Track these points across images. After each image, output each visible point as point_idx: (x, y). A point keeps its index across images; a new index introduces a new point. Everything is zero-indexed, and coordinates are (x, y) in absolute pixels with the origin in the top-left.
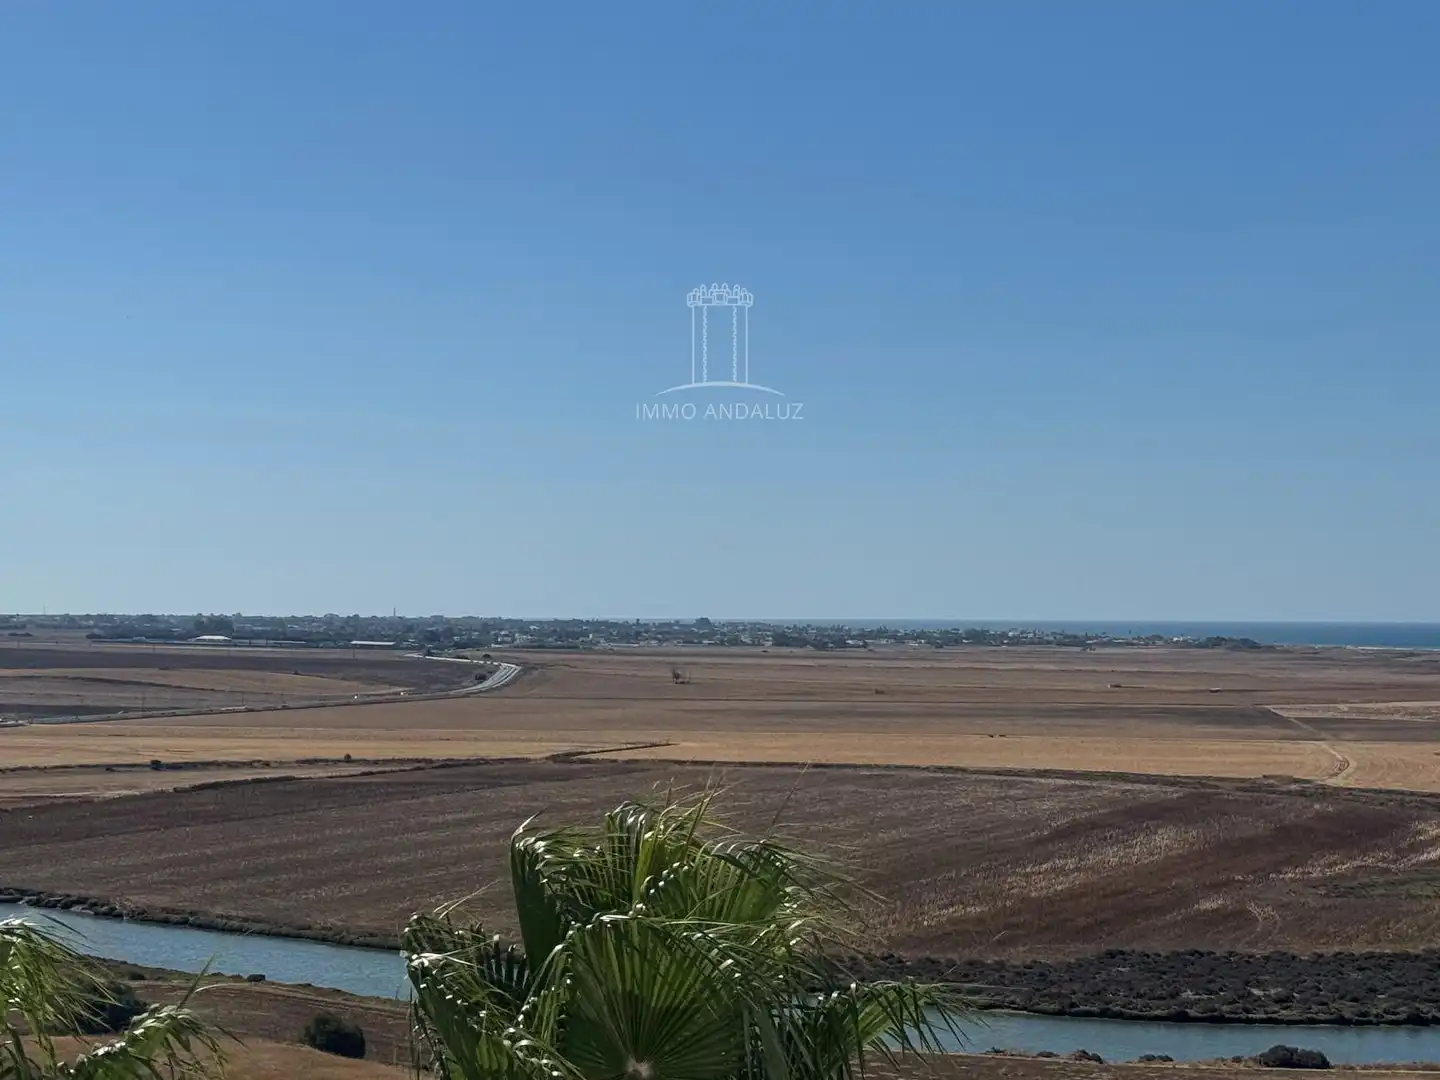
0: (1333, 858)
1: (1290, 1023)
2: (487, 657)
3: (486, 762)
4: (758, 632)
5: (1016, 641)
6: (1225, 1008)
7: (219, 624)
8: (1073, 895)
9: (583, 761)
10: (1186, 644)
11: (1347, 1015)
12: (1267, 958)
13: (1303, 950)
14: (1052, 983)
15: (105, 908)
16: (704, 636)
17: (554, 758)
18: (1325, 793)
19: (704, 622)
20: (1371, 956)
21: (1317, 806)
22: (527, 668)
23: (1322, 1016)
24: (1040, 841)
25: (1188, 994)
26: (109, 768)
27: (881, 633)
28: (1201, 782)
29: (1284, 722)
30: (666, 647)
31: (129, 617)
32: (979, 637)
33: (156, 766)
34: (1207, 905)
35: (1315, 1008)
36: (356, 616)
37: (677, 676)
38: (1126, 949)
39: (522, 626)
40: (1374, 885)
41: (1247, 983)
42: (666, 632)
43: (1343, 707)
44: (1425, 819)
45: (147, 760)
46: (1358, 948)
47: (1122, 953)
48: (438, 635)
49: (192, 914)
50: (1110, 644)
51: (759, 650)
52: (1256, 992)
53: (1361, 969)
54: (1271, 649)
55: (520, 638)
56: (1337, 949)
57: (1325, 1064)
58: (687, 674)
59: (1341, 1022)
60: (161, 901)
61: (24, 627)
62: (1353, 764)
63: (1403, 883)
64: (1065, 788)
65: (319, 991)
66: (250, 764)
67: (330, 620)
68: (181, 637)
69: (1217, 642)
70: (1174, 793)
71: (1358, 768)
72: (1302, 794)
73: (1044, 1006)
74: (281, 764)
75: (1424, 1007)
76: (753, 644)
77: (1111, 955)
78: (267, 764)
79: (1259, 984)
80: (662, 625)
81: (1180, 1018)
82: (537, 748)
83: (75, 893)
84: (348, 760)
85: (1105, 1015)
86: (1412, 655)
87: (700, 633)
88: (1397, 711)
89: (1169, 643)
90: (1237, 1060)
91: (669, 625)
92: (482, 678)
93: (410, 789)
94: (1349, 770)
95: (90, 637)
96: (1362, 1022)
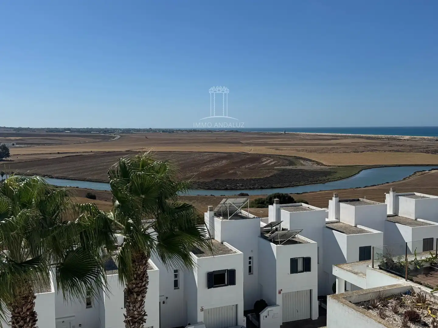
0: (249, 164)
1: (243, 189)
2: (115, 135)
3: (115, 152)
4: (159, 130)
5: (201, 131)
6: (234, 187)
7: (69, 129)
8: (210, 171)
9: (132, 151)
10: (227, 131)
11: (251, 188)
12: (240, 180)
13: (245, 178)
14: (207, 184)
15: (51, 177)
16: (151, 131)
17: (126, 151)
18: (248, 154)
19: (150, 129)
20: (255, 179)
21: (247, 156)
22: (121, 136)
23: (248, 188)
24: (205, 163)
25: (227, 185)
26: (50, 154)
27: (179, 130)
28: (230, 153)
29: (242, 143)
30: (144, 133)
31: (53, 128)
32: (195, 131)
33: (58, 153)
34: (230, 172)
35: (247, 187)
36: (92, 128)
37: (146, 137)
38: (218, 179)
39: (120, 129)
40: (255, 168)
41: (237, 184)
42: (144, 130)
43: (251, 141)
44: (264, 158)
45: (57, 152)
46: (253, 178)
47: (217, 180)
48: (106, 131)
49: (66, 177)
50: (216, 132)
51: (159, 133)
52: (238, 185)
53: (254, 181)
54: (240, 132)
55: (120, 131)
56: (250, 178)
57: (248, 195)
58: (148, 137)
59: (250, 189)
60: (61, 175)
61: (34, 130)
62: (253, 150)
63: (260, 168)
64: (209, 154)
65: (88, 189)
66: (74, 153)
67: (87, 129)
68: (62, 131)
69: (232, 131)
70: (226, 155)
71: (254, 150)
72: (245, 154)
73: (206, 188)
74: (80, 153)
75: (263, 186)
76: (159, 132)
77: (216, 180)
78: (78, 153)
79: (238, 184)
80: (144, 129)
81: (226, 189)
82: (123, 149)
83: (45, 174)
84: (91, 152)
85: (215, 189)
86: (261, 133)
87: (150, 130)
88: (259, 141)
89: (224, 131)
90: (235, 195)
91: (145, 129)
92: (114, 138)
93: (102, 156)
94: (252, 151)
95: (46, 132)
96: (254, 189)
